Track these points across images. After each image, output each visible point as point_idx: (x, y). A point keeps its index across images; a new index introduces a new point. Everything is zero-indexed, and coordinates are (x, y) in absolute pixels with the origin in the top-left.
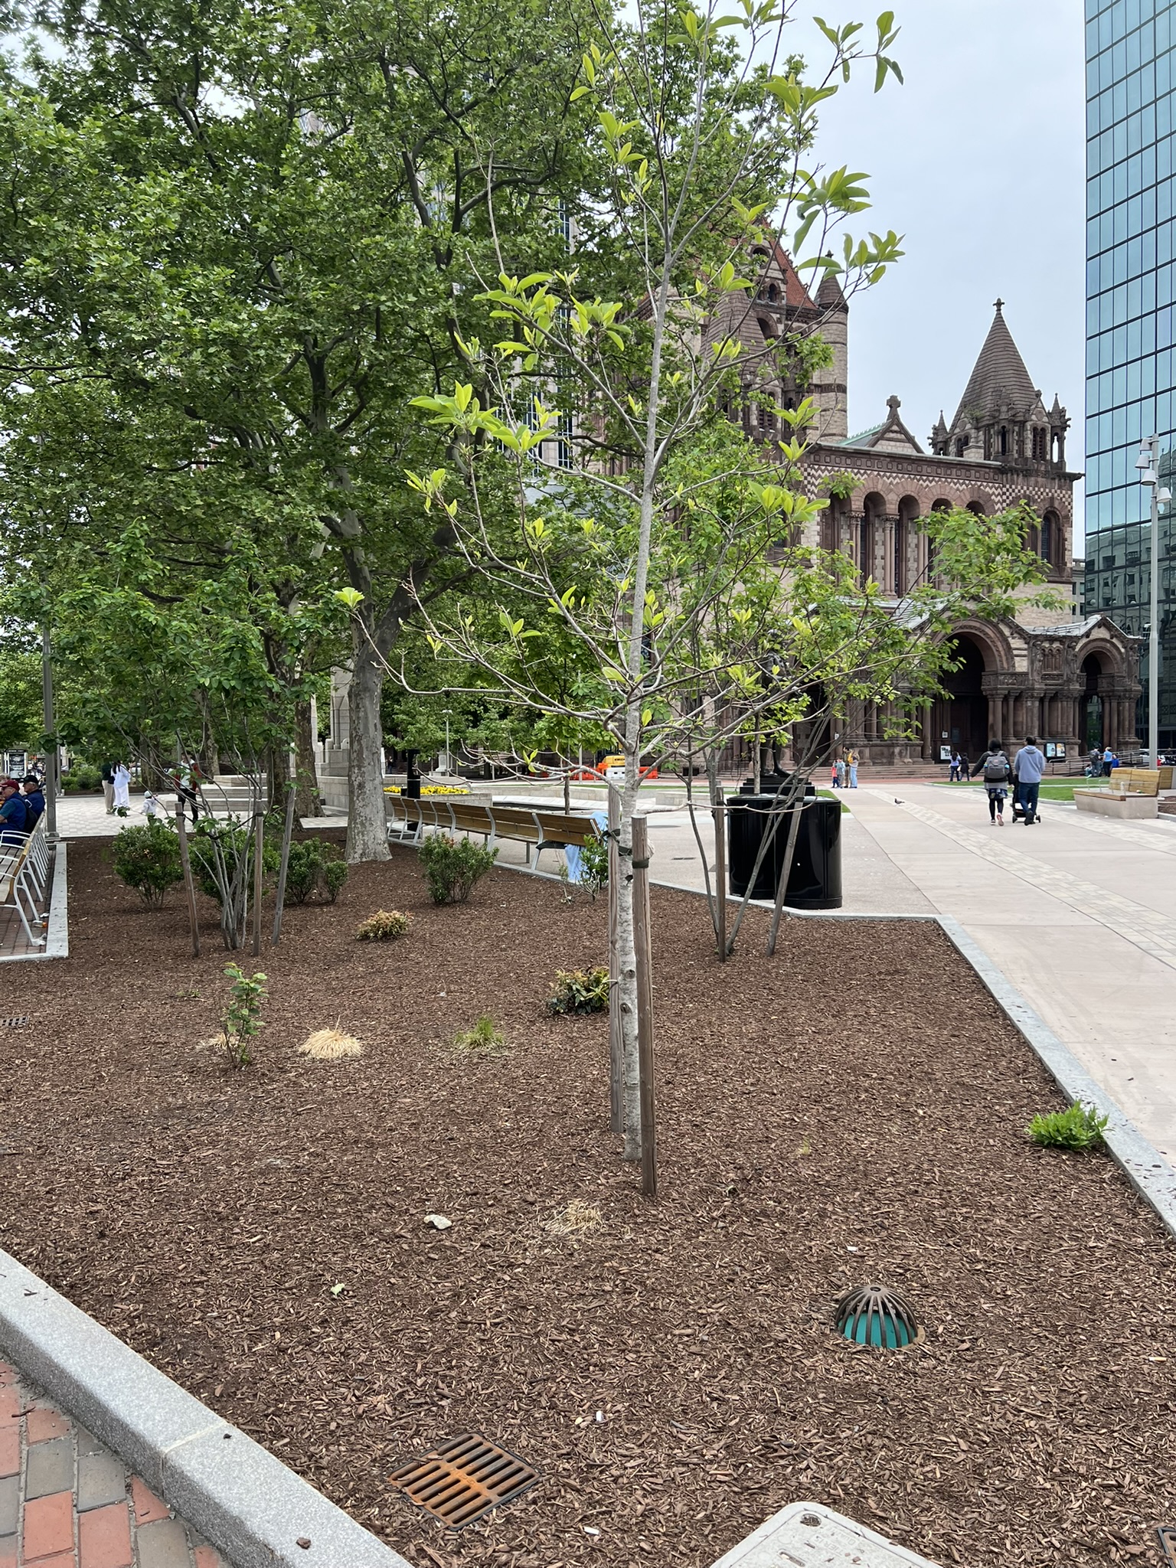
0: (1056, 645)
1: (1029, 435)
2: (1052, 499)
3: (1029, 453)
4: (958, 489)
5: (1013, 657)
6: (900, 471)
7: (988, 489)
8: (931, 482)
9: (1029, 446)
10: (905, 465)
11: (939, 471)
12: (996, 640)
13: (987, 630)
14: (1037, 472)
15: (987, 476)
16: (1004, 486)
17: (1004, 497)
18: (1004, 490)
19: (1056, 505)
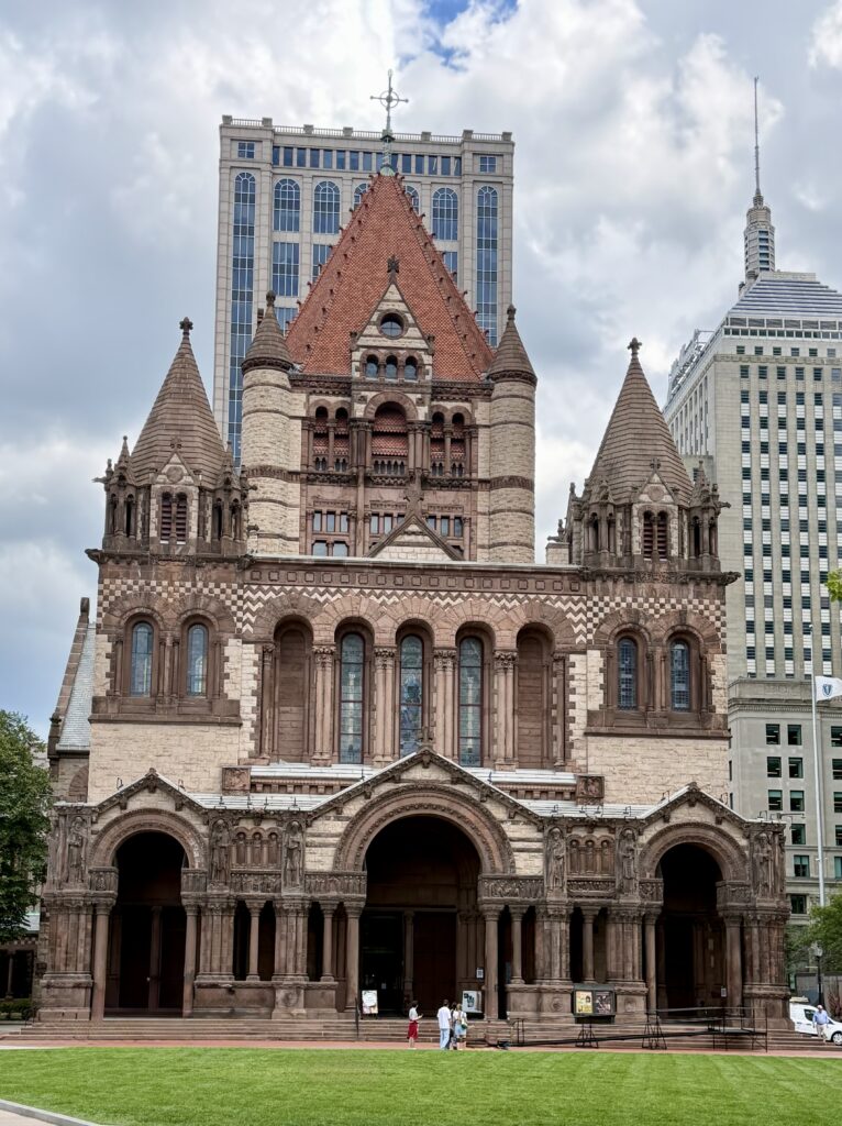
0: (599, 834)
1: (638, 524)
2: (683, 614)
3: (637, 549)
4: (504, 607)
5: (510, 852)
6: (398, 586)
7: (559, 604)
8: (454, 599)
9: (637, 538)
10: (408, 578)
11: (469, 583)
12: (480, 825)
13: (463, 811)
14: (653, 576)
15: (558, 586)
16: (590, 599)
17: (590, 615)
18: (590, 604)
19: (691, 620)
